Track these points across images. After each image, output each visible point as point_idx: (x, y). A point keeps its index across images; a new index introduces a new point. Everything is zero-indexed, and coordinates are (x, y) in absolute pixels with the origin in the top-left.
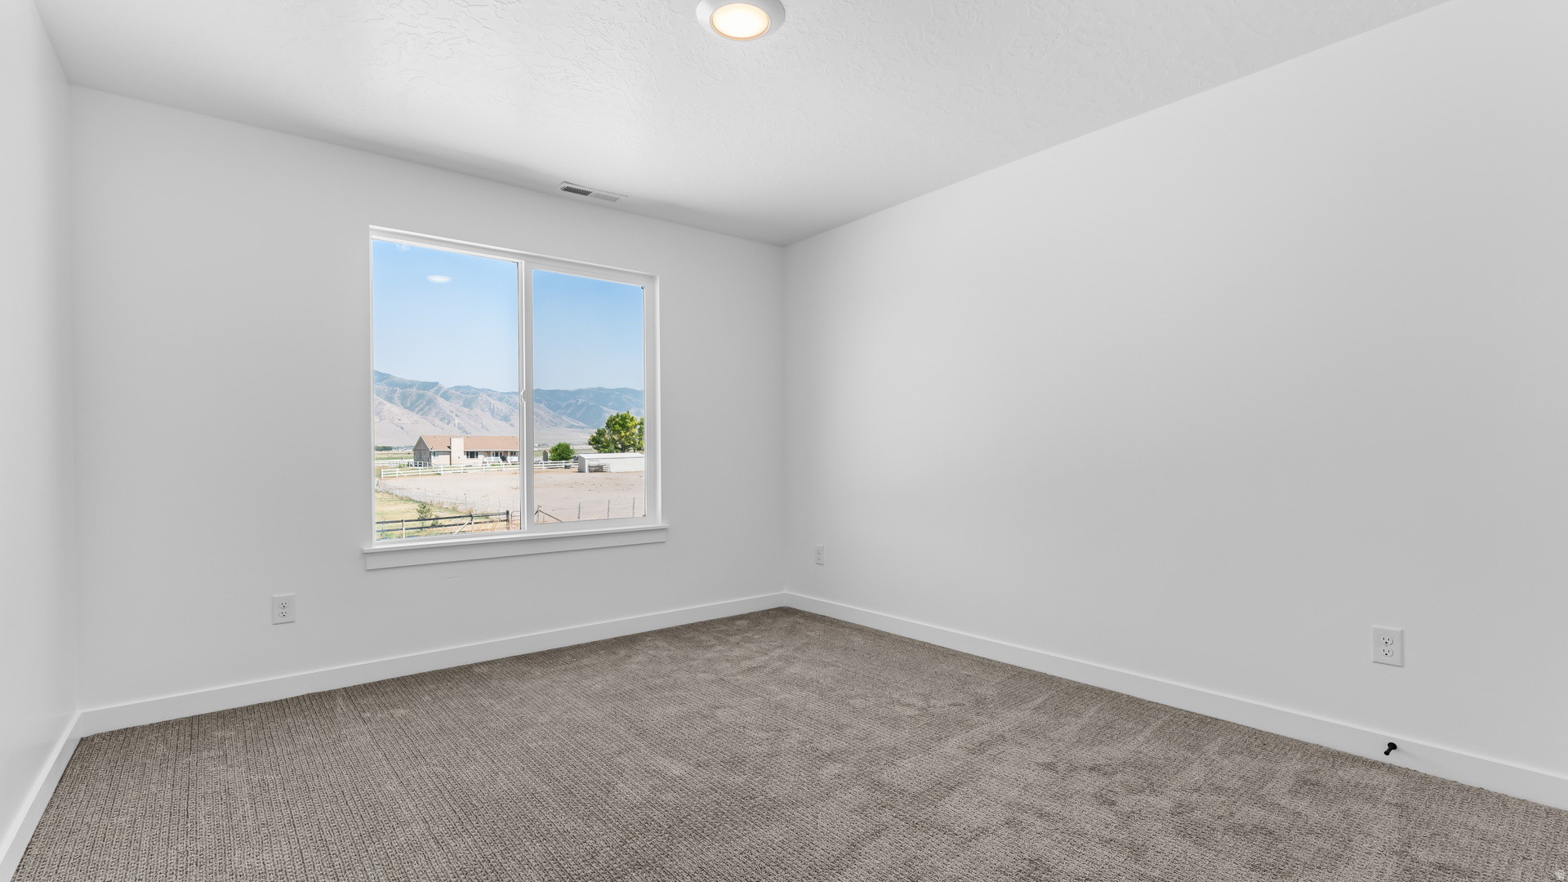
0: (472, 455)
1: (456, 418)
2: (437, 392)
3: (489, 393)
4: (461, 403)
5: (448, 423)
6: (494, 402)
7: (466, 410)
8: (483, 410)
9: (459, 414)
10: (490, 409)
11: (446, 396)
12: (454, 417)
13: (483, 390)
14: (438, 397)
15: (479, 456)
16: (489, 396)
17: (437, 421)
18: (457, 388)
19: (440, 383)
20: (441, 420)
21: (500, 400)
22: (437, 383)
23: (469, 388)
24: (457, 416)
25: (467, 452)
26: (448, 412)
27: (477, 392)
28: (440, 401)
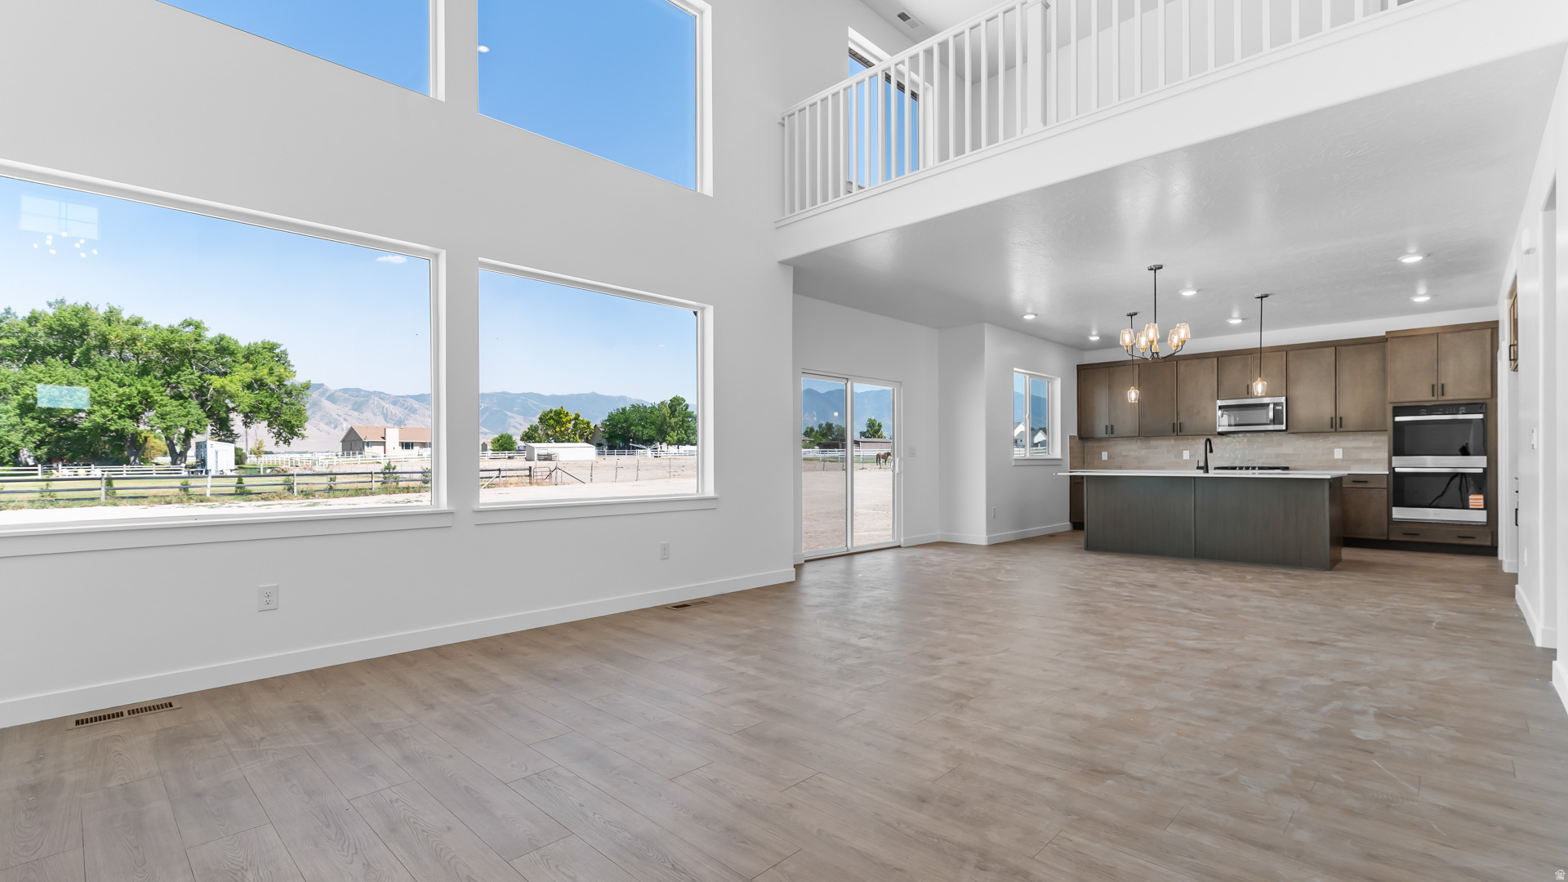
0: (407, 446)
1: (344, 422)
2: (322, 394)
3: (382, 396)
4: (350, 406)
5: (335, 428)
6: (387, 406)
7: (355, 413)
8: (375, 414)
9: (347, 417)
10: (383, 413)
11: (332, 398)
12: (342, 420)
13: (375, 393)
14: (323, 400)
15: (414, 447)
16: (382, 399)
17: (322, 425)
18: (345, 391)
19: (326, 384)
20: (327, 424)
21: (394, 403)
22: (322, 385)
23: (358, 390)
24: (345, 420)
25: (403, 443)
26: (335, 416)
27: (368, 395)
28: (326, 404)
